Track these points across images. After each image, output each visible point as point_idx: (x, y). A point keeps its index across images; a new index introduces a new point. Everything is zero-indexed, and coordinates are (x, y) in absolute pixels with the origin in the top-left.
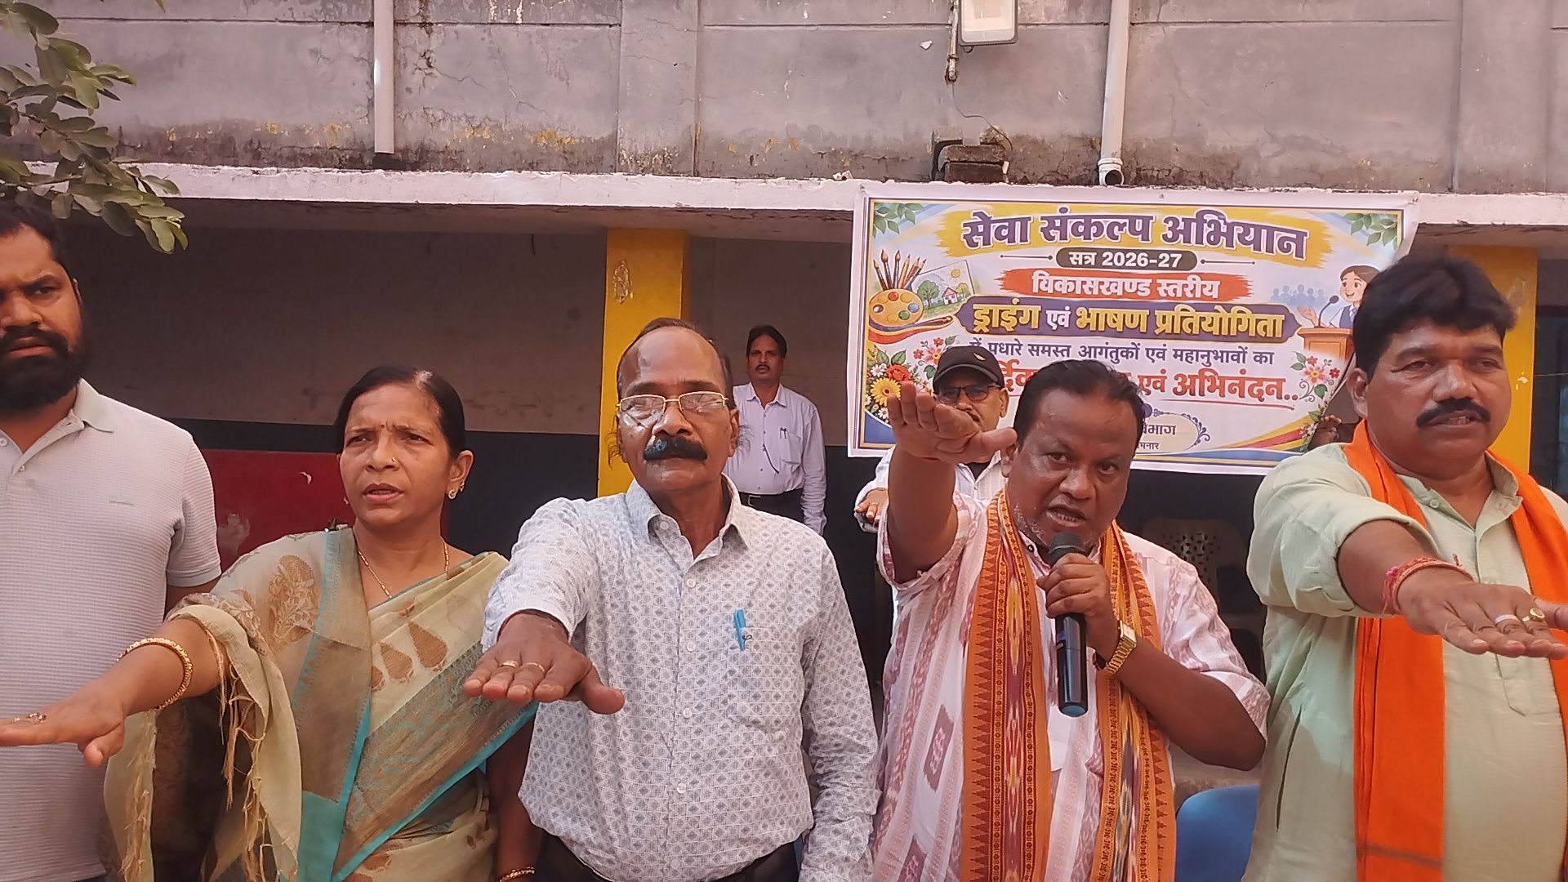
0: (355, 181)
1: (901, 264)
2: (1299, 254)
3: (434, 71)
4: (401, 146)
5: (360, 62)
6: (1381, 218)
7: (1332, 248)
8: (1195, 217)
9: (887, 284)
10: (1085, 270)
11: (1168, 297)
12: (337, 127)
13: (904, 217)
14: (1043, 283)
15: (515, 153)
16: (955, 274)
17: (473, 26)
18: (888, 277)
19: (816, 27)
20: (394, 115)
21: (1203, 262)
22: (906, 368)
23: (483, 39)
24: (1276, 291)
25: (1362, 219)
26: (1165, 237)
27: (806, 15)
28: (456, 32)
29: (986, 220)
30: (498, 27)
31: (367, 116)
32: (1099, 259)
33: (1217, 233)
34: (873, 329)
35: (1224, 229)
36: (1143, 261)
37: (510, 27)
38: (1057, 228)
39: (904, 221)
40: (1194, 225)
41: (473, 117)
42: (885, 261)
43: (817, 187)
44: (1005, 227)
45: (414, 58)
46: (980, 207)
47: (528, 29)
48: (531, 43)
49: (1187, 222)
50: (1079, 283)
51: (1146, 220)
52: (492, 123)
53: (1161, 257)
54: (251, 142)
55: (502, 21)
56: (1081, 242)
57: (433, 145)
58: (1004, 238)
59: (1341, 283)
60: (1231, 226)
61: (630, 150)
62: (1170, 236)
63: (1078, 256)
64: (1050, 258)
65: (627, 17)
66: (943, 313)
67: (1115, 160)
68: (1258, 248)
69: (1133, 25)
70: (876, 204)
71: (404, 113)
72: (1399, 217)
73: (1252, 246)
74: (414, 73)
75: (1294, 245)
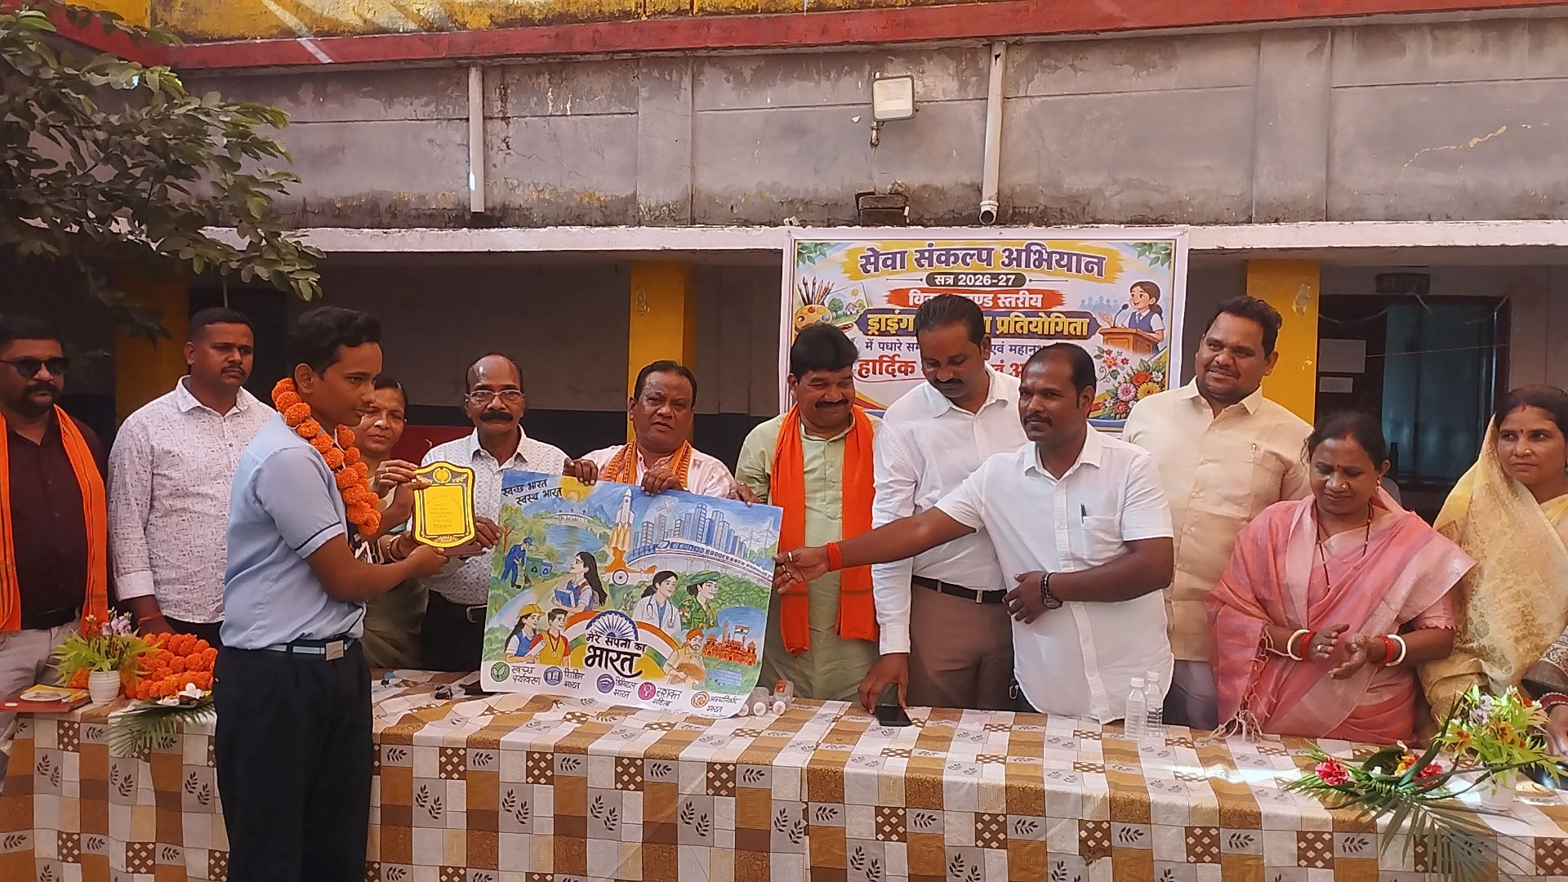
0: (449, 236)
1: (817, 286)
2: (1100, 274)
3: (511, 151)
4: (490, 205)
5: (462, 147)
6: (1160, 245)
7: (1124, 269)
8: (1024, 248)
9: (807, 301)
11: (1005, 307)
12: (447, 194)
13: (818, 252)
15: (567, 208)
16: (854, 293)
17: (537, 118)
18: (808, 296)
19: (775, 110)
20: (485, 185)
23: (544, 127)
24: (1083, 301)
25: (1147, 246)
27: (769, 101)
28: (526, 123)
29: (876, 254)
30: (554, 118)
31: (466, 187)
32: (956, 280)
33: (1040, 260)
35: (1045, 257)
36: (987, 280)
37: (562, 118)
38: (925, 258)
39: (818, 255)
40: (1024, 254)
41: (538, 184)
42: (805, 284)
43: (758, 233)
44: (889, 258)
45: (498, 143)
46: (872, 245)
47: (574, 118)
48: (577, 128)
49: (1019, 252)
51: (990, 251)
52: (552, 188)
53: (1000, 278)
54: (390, 206)
55: (557, 114)
56: (943, 268)
57: (511, 204)
58: (889, 266)
59: (1130, 294)
60: (1050, 254)
61: (646, 203)
62: (1007, 262)
63: (941, 278)
64: (921, 280)
65: (641, 106)
66: (846, 321)
67: (991, 202)
68: (1070, 270)
69: (1008, 98)
70: (799, 244)
71: (492, 181)
72: (1173, 245)
73: (1066, 268)
74: (498, 154)
75: (1096, 267)
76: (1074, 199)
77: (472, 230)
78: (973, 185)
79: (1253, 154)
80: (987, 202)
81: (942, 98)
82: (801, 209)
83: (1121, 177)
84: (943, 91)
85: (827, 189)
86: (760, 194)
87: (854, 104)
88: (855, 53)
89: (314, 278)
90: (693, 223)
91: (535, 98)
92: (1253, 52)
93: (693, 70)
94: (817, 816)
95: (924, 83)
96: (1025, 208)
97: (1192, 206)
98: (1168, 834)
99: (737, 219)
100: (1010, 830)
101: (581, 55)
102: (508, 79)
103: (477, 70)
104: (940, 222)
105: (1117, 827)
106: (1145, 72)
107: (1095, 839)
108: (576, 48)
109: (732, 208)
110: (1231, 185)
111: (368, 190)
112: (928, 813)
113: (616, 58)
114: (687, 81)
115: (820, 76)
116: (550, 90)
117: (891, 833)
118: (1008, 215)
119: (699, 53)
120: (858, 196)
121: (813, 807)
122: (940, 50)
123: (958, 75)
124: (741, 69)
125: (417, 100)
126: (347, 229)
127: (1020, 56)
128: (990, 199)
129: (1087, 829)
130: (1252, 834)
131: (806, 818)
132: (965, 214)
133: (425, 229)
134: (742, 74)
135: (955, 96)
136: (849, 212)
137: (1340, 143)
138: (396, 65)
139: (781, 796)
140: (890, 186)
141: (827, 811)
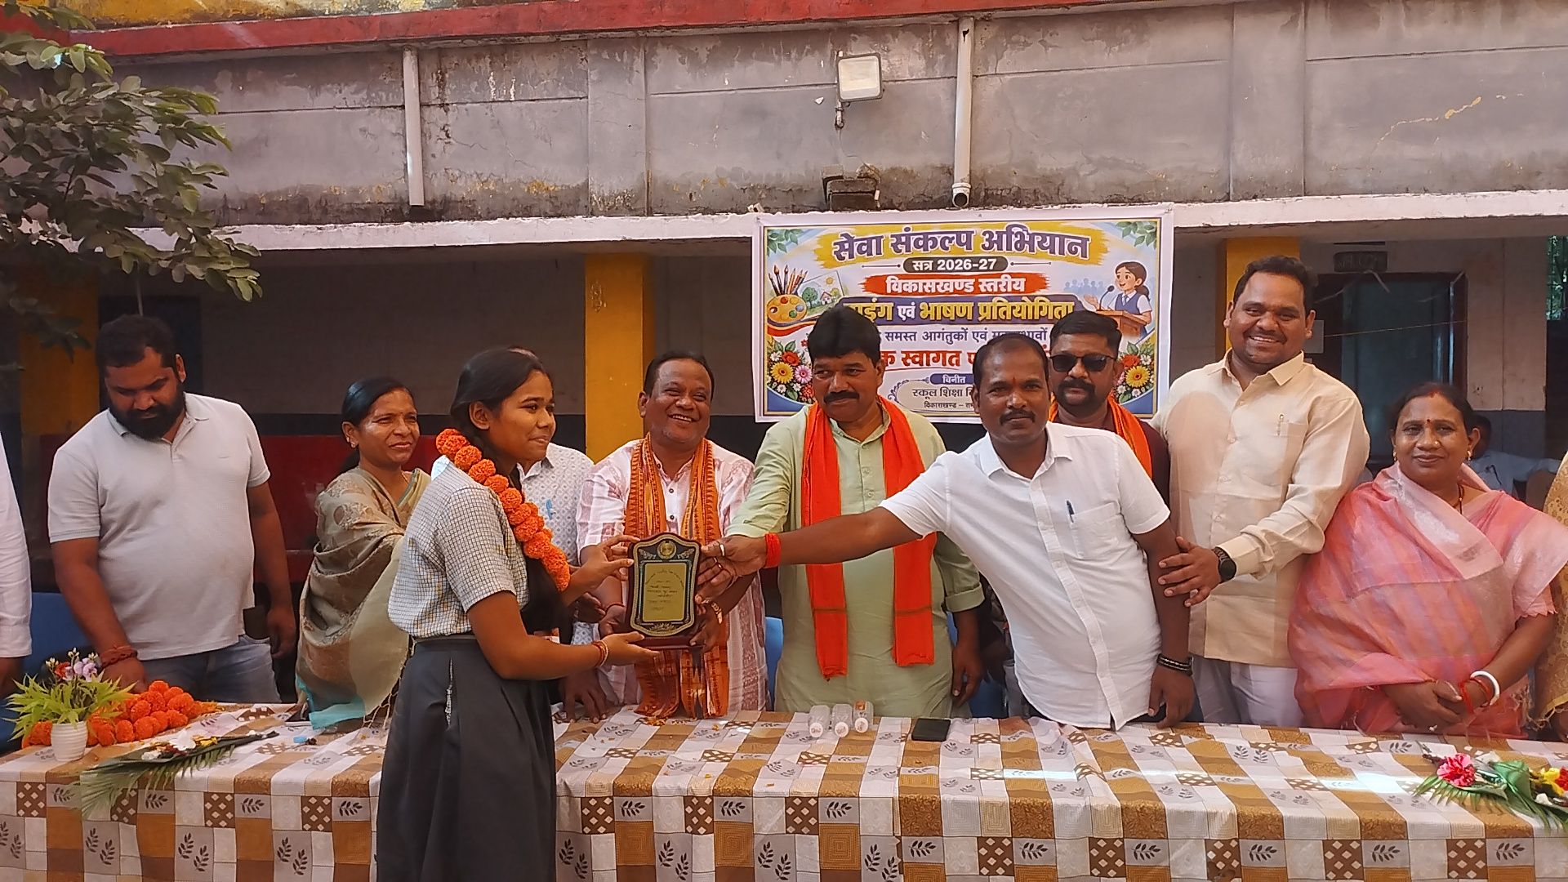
0: (391, 231)
1: (789, 275)
2: (1084, 255)
3: (451, 140)
4: (430, 198)
5: (397, 137)
6: (1145, 224)
7: (1109, 249)
8: (1005, 230)
9: (779, 291)
10: (925, 275)
11: (987, 292)
12: (382, 187)
13: (789, 240)
14: (894, 285)
15: (513, 200)
16: (829, 282)
17: (478, 104)
18: (780, 286)
19: (733, 92)
20: (424, 176)
21: (1012, 264)
22: (796, 353)
23: (486, 114)
24: (1068, 284)
25: (1130, 225)
26: (983, 246)
27: (727, 82)
28: (466, 110)
29: (850, 240)
30: (496, 104)
31: (404, 177)
32: (935, 265)
33: (1022, 242)
34: (771, 326)
35: (1027, 239)
36: (967, 264)
37: (505, 104)
38: (902, 243)
39: (790, 243)
40: (1005, 236)
41: (482, 174)
42: (777, 274)
43: (725, 220)
44: (864, 244)
45: (436, 131)
46: (845, 230)
47: (519, 104)
48: (522, 115)
49: (1000, 234)
50: (921, 285)
51: (969, 234)
52: (497, 178)
53: (981, 261)
54: (320, 202)
55: (500, 99)
56: (921, 253)
57: (453, 196)
58: (865, 252)
59: (1116, 275)
60: (1032, 236)
61: (598, 193)
62: (987, 245)
63: (919, 264)
64: (899, 266)
65: (591, 92)
67: (964, 184)
68: (1053, 252)
69: (977, 76)
70: (768, 231)
71: (431, 173)
72: (1158, 223)
73: (1048, 250)
74: (436, 143)
75: (1079, 249)
76: (1047, 180)
77: (416, 224)
78: (942, 168)
79: (1230, 129)
80: (960, 184)
81: (908, 77)
82: (763, 196)
83: (1095, 156)
84: (909, 71)
85: (791, 174)
86: (720, 180)
87: (817, 85)
88: (815, 31)
89: (253, 276)
90: (650, 213)
91: (476, 83)
92: (1226, 26)
93: (645, 51)
94: (912, 852)
95: (889, 62)
96: (997, 190)
97: (1169, 185)
98: (1304, 849)
99: (697, 208)
100: (1129, 855)
101: (525, 36)
102: (446, 64)
103: (412, 54)
104: (911, 206)
105: (1247, 845)
106: (1117, 48)
107: (1224, 860)
108: (519, 29)
109: (691, 195)
110: (1207, 160)
111: (296, 185)
112: (1037, 842)
113: (562, 39)
114: (639, 63)
115: (780, 56)
116: (492, 74)
117: (996, 866)
118: (981, 197)
119: (652, 34)
120: (826, 181)
121: (907, 842)
122: (904, 27)
123: (925, 52)
124: (696, 49)
125: (346, 88)
126: (277, 226)
127: (989, 32)
128: (962, 181)
129: (1215, 850)
130: (1397, 844)
131: (900, 855)
132: (936, 197)
133: (363, 224)
134: (697, 54)
135: (922, 75)
136: (816, 197)
137: (1316, 117)
138: (323, 50)
139: (871, 831)
140: (858, 171)
141: (923, 845)
